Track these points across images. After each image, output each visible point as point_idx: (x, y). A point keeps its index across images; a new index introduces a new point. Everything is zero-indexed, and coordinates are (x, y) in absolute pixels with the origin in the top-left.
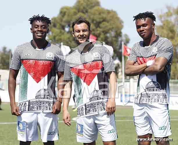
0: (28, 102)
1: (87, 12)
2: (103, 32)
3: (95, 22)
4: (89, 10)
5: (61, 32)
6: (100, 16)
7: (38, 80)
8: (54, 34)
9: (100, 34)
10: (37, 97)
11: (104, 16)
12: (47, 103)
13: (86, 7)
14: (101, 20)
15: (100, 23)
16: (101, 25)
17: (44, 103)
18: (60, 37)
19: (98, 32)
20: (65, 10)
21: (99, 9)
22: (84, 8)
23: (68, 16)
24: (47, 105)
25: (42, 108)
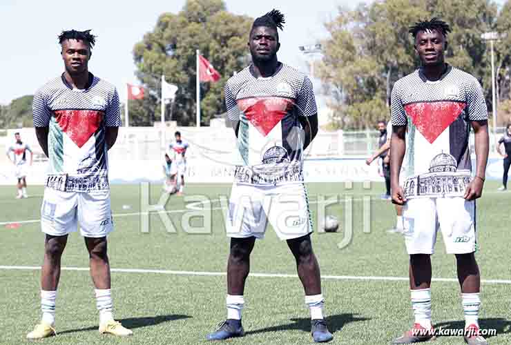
0: (417, 179)
1: (204, 20)
2: (234, 54)
3: (218, 38)
4: (208, 18)
5: (160, 57)
6: (228, 28)
7: (432, 138)
8: (149, 62)
9: (227, 58)
10: (431, 169)
11: (233, 26)
12: (449, 179)
13: (201, 11)
14: (230, 34)
15: (227, 38)
16: (229, 42)
17: (444, 180)
18: (160, 67)
19: (225, 54)
20: (167, 19)
21: (224, 14)
22: (199, 14)
23: (173, 28)
24: (451, 182)
25: (442, 190)
